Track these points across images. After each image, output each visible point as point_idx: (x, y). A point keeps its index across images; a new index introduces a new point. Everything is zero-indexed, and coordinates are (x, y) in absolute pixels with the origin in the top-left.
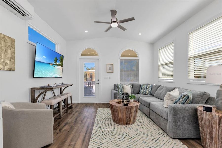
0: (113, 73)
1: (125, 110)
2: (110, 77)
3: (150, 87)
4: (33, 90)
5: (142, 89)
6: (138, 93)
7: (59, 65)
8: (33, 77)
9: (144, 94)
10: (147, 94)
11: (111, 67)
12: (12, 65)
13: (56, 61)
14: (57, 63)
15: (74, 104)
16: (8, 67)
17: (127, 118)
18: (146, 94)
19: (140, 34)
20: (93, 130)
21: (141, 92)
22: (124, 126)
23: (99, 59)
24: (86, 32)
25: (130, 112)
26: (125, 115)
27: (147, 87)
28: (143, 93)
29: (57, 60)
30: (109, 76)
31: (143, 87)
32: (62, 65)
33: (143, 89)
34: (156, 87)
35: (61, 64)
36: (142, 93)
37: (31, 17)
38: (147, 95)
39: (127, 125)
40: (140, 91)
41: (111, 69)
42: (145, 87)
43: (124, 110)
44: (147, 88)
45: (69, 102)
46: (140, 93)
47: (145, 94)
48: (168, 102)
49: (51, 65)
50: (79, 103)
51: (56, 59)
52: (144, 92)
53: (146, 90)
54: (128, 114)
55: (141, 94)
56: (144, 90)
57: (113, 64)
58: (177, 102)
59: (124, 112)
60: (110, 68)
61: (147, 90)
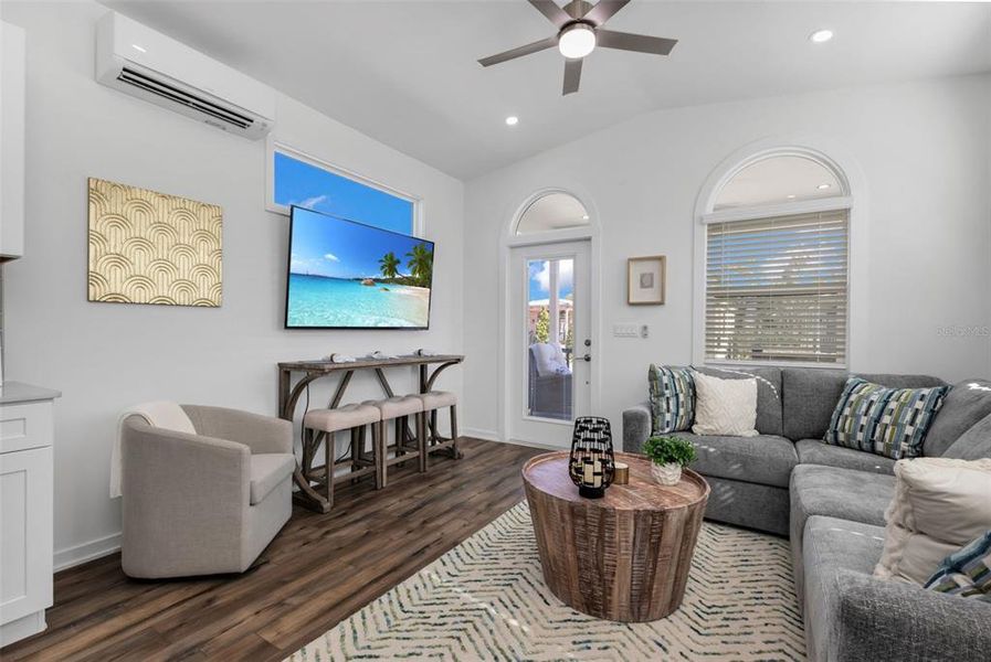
0: (661, 303)
1: (567, 517)
2: (645, 328)
3: (919, 405)
4: (285, 371)
5: (847, 411)
6: (818, 436)
7: (411, 282)
8: (286, 327)
9: (861, 449)
10: (880, 446)
11: (652, 275)
12: (209, 290)
13: (391, 267)
14: (397, 276)
15: (487, 441)
16: (195, 296)
17: (588, 575)
18: (873, 451)
19: (822, 36)
20: (417, 574)
21: (836, 433)
22: (568, 612)
23: (589, 239)
24: (512, 121)
25: (601, 537)
26: (569, 547)
27: (886, 403)
28: (848, 437)
29: (398, 262)
30: (643, 324)
31: (853, 398)
32: (426, 282)
33: (853, 414)
34: (974, 408)
35: (417, 276)
36: (841, 437)
37: (264, 125)
38: (881, 454)
39: (590, 614)
40: (832, 425)
41: (651, 286)
42: (874, 398)
43: (563, 520)
44: (893, 405)
45: (443, 430)
46: (830, 437)
47: (866, 445)
48: (903, 545)
49: (365, 284)
50: (507, 440)
51: (392, 258)
52: (860, 436)
53: (877, 421)
54: (586, 550)
55: (837, 443)
56: (858, 417)
57: (660, 259)
58: (957, 567)
59: (563, 528)
60: (647, 281)
61: (886, 419)
